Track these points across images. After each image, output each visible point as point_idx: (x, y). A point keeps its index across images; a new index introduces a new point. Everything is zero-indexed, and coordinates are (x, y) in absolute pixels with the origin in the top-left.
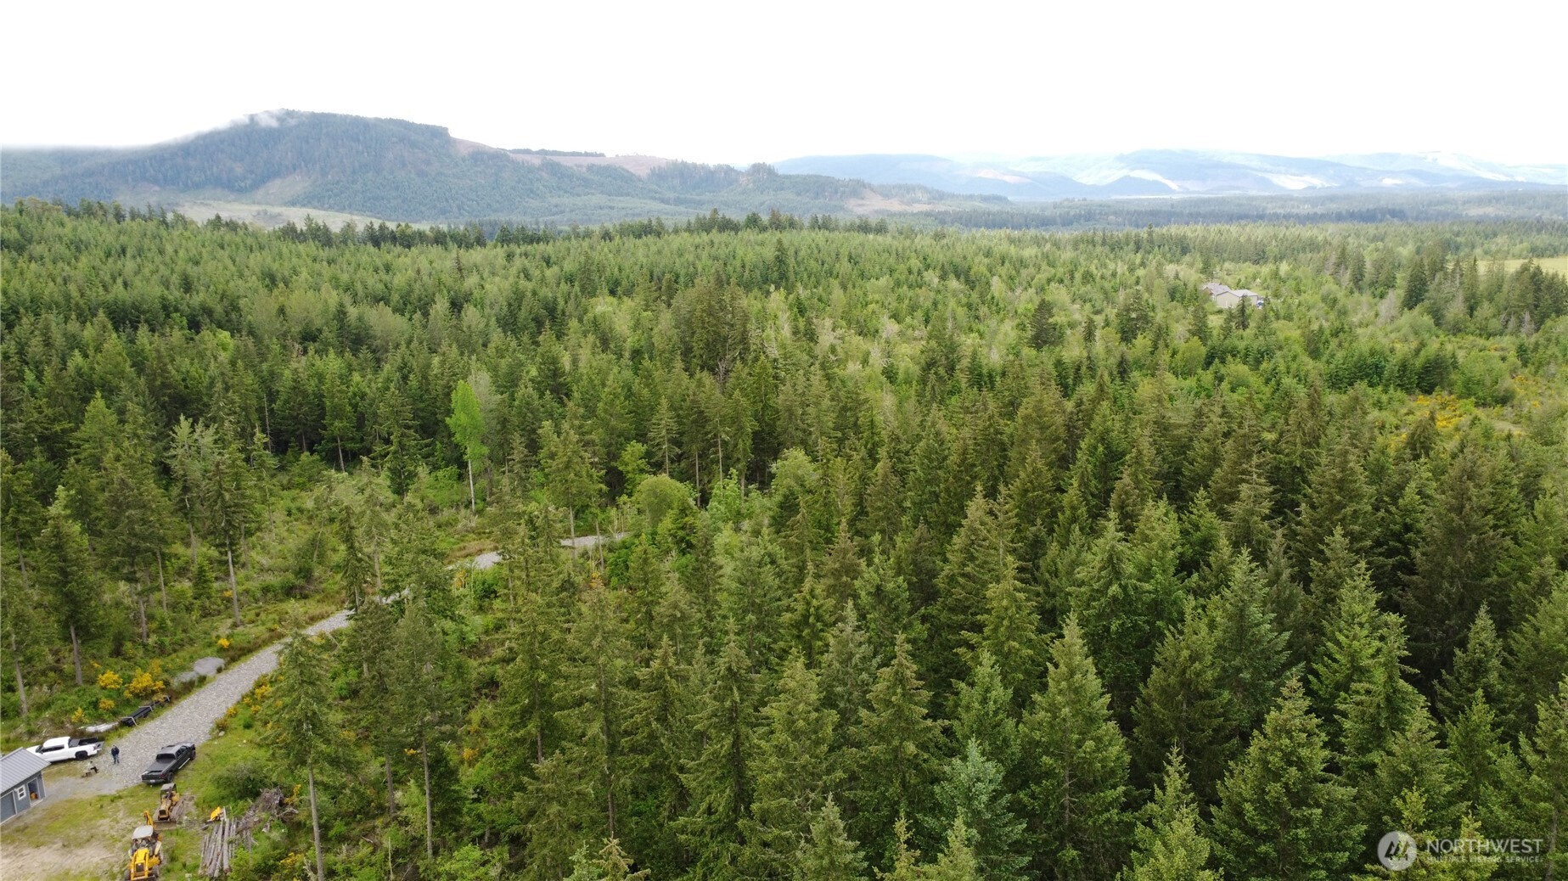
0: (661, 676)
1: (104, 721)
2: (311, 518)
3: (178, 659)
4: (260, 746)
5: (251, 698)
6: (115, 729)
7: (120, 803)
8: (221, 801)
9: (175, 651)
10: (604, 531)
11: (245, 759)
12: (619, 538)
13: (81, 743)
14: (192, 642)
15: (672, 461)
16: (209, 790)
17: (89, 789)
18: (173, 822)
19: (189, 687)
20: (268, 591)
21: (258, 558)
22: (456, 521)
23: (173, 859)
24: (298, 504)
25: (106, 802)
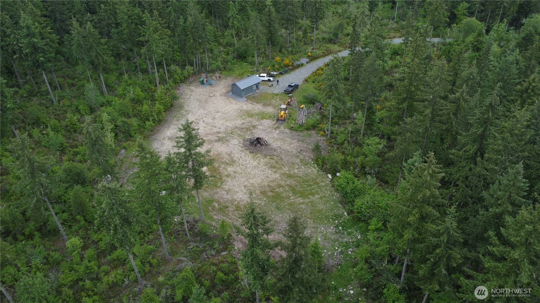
0: (459, 99)
1: (276, 72)
2: (340, 16)
3: (296, 57)
4: (316, 89)
5: (315, 73)
6: (278, 74)
7: (278, 96)
8: (304, 103)
9: (296, 54)
10: (443, 37)
11: (312, 92)
12: (448, 40)
13: (269, 77)
14: (300, 52)
15: (478, 12)
16: (301, 99)
17: (271, 90)
18: (291, 106)
19: (298, 66)
20: (324, 39)
21: (322, 28)
22: (388, 24)
23: (290, 116)
24: (336, 10)
25: (274, 95)
